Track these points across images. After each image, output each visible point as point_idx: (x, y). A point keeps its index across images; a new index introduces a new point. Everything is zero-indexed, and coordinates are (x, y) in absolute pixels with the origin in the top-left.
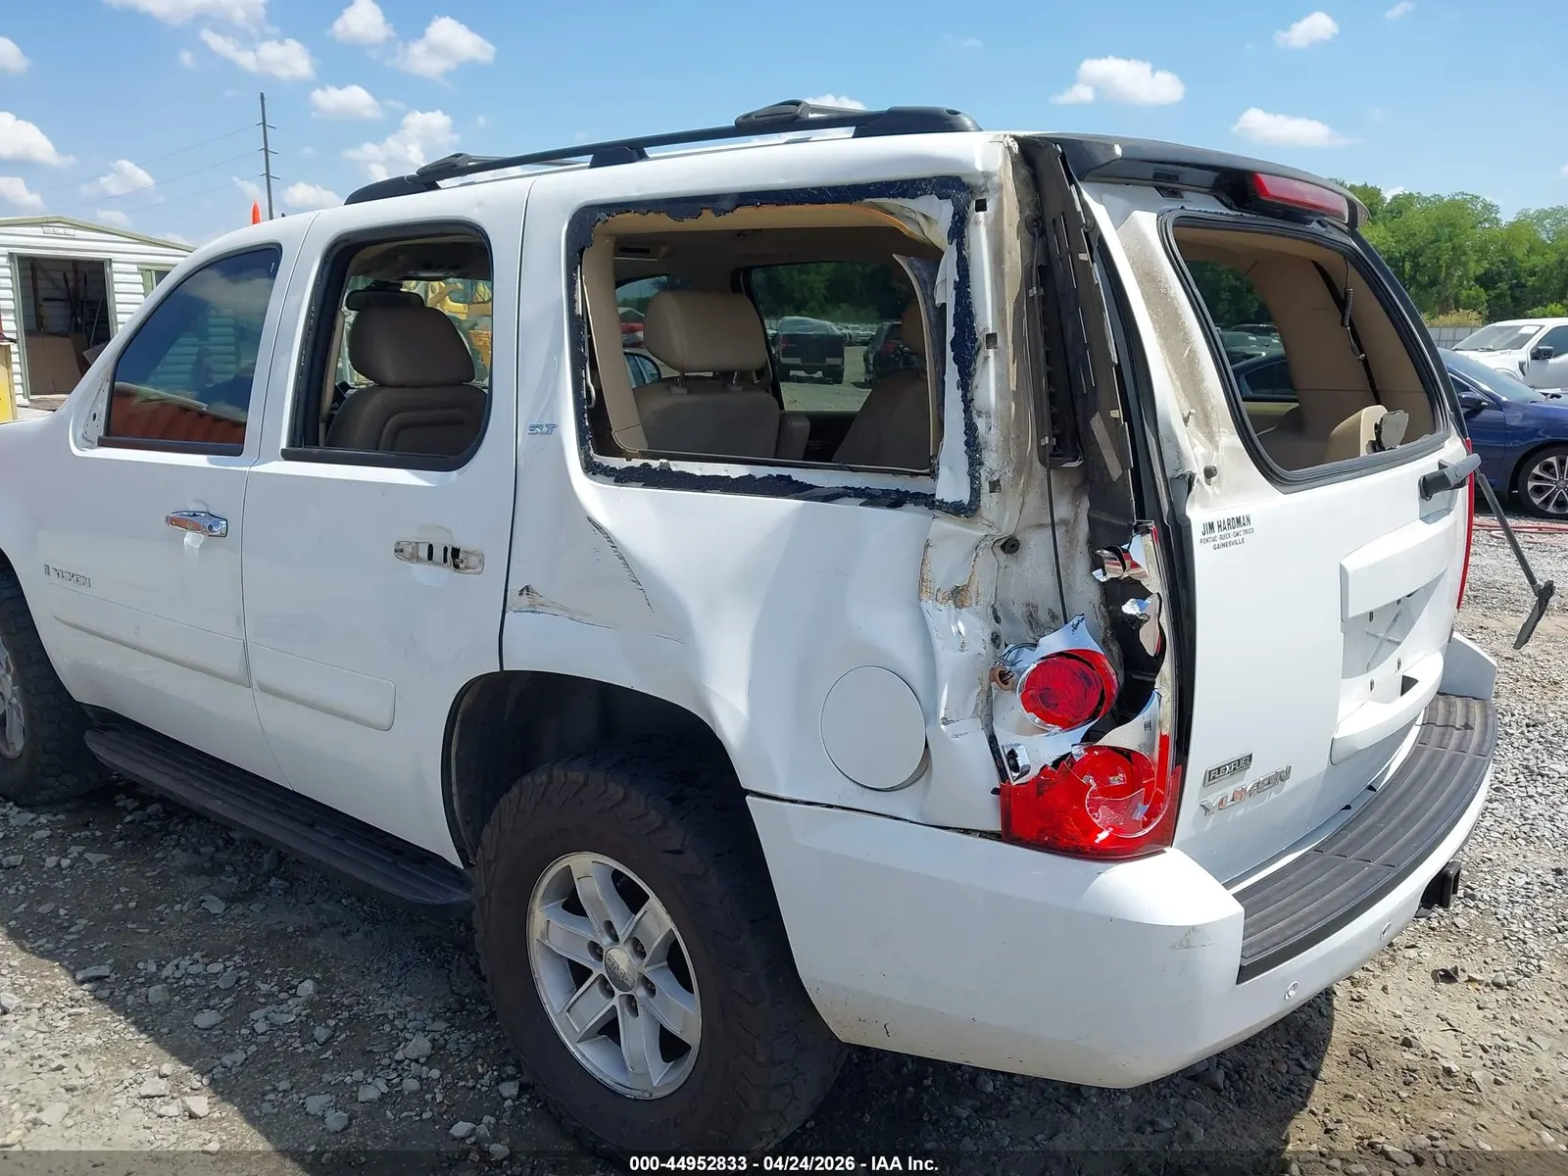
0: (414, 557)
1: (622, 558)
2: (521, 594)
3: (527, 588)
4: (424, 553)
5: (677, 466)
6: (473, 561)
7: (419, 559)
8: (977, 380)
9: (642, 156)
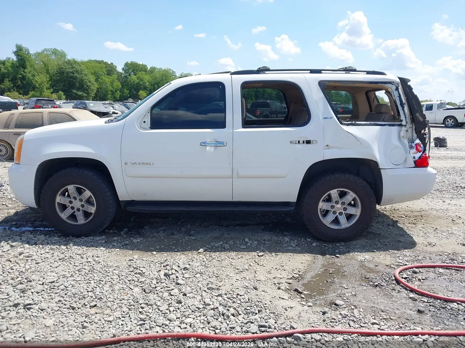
0: (296, 143)
1: (355, 137)
2: (326, 146)
3: (327, 145)
4: (297, 142)
5: (357, 122)
6: (314, 142)
7: (297, 144)
8: (404, 109)
9: (321, 73)
